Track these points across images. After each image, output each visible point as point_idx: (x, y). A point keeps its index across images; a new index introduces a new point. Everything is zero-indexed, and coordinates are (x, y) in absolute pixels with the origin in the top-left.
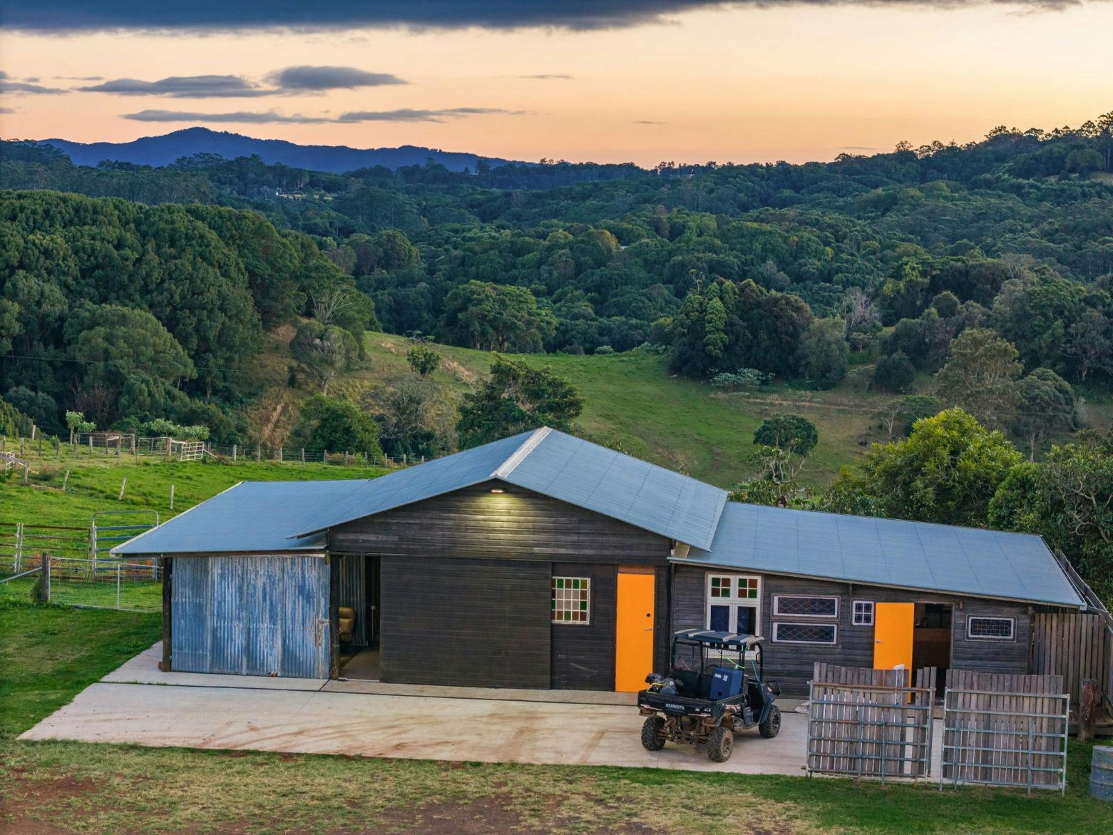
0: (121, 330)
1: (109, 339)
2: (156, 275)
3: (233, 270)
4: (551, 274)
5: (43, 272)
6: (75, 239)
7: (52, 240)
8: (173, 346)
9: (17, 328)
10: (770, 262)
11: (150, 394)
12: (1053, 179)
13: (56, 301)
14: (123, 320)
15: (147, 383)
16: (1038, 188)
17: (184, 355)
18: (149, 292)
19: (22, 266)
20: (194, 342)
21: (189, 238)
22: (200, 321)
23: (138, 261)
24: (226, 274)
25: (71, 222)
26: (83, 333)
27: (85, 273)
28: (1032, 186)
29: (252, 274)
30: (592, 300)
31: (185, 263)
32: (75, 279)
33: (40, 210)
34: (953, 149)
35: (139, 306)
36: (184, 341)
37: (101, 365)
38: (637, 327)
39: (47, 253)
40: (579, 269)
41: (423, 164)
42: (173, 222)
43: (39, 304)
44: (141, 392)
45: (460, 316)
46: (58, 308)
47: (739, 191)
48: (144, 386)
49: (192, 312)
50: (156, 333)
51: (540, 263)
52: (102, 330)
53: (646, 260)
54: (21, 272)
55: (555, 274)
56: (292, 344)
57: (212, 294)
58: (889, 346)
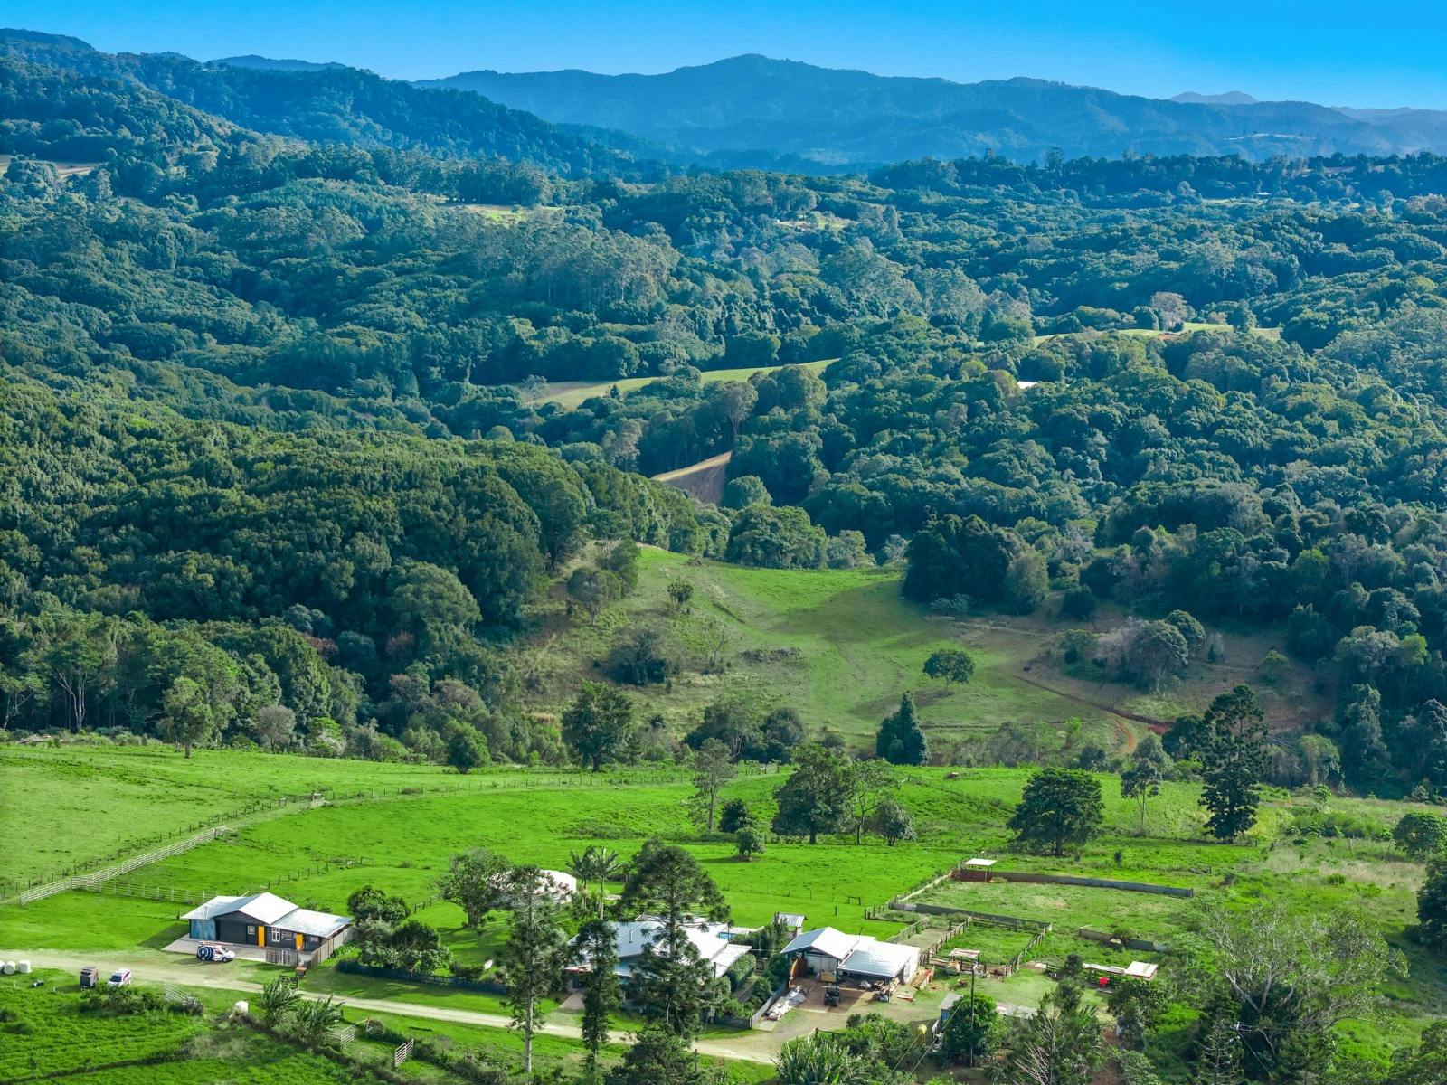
0: (426, 587)
1: (417, 594)
2: (462, 535)
3: (527, 526)
5: (376, 533)
6: (403, 503)
7: (384, 505)
8: (465, 596)
9: (351, 582)
11: (441, 639)
13: (382, 559)
14: (429, 577)
15: (440, 630)
17: (473, 603)
19: (360, 528)
22: (493, 571)
23: (451, 522)
24: (519, 529)
25: (402, 487)
26: (398, 589)
27: (408, 531)
31: (486, 522)
32: (400, 536)
33: (378, 477)
36: (475, 591)
37: (408, 615)
42: (483, 484)
43: (369, 562)
44: (434, 638)
46: (383, 567)
48: (437, 634)
49: (486, 563)
50: (453, 588)
54: (360, 534)
57: (503, 549)
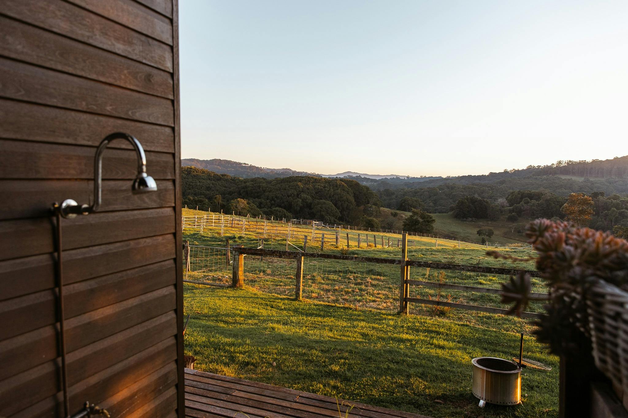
0: (324, 206)
2: (332, 194)
4: (424, 198)
5: (307, 193)
8: (336, 209)
10: (476, 194)
12: (545, 176)
13: (309, 199)
14: (324, 203)
15: (329, 218)
16: (541, 178)
17: (338, 211)
18: (331, 197)
19: (303, 192)
20: (341, 208)
21: (340, 185)
22: (342, 204)
24: (348, 193)
25: (314, 182)
26: (316, 206)
27: (316, 193)
28: (539, 178)
29: (355, 194)
30: (433, 203)
31: (339, 191)
32: (314, 194)
34: (518, 171)
35: (328, 200)
36: (338, 208)
38: (444, 209)
39: (308, 189)
40: (430, 197)
41: (395, 177)
42: (336, 182)
43: (306, 200)
45: (403, 204)
46: (310, 201)
47: (466, 181)
49: (340, 202)
50: (332, 206)
51: (421, 195)
52: (320, 206)
53: (446, 194)
55: (425, 197)
56: (363, 210)
57: (345, 198)
58: (511, 211)
